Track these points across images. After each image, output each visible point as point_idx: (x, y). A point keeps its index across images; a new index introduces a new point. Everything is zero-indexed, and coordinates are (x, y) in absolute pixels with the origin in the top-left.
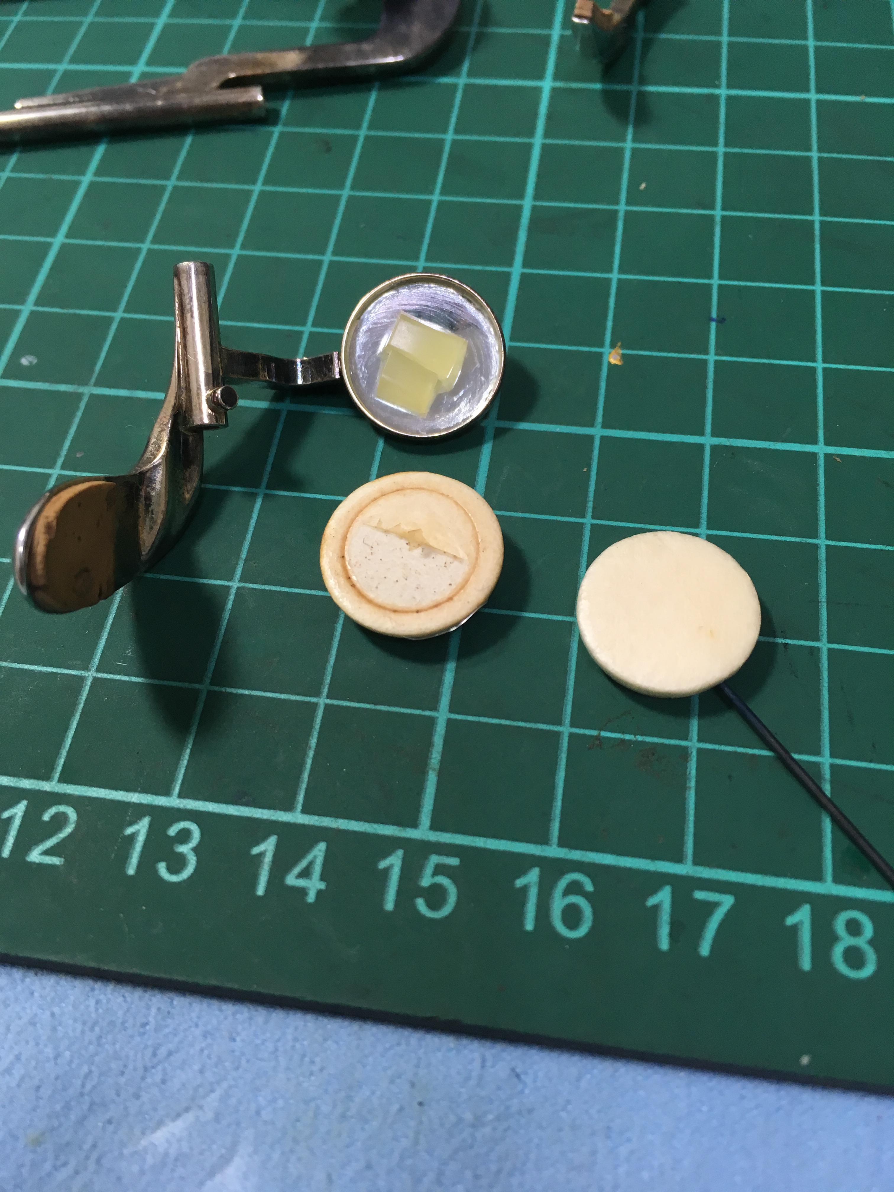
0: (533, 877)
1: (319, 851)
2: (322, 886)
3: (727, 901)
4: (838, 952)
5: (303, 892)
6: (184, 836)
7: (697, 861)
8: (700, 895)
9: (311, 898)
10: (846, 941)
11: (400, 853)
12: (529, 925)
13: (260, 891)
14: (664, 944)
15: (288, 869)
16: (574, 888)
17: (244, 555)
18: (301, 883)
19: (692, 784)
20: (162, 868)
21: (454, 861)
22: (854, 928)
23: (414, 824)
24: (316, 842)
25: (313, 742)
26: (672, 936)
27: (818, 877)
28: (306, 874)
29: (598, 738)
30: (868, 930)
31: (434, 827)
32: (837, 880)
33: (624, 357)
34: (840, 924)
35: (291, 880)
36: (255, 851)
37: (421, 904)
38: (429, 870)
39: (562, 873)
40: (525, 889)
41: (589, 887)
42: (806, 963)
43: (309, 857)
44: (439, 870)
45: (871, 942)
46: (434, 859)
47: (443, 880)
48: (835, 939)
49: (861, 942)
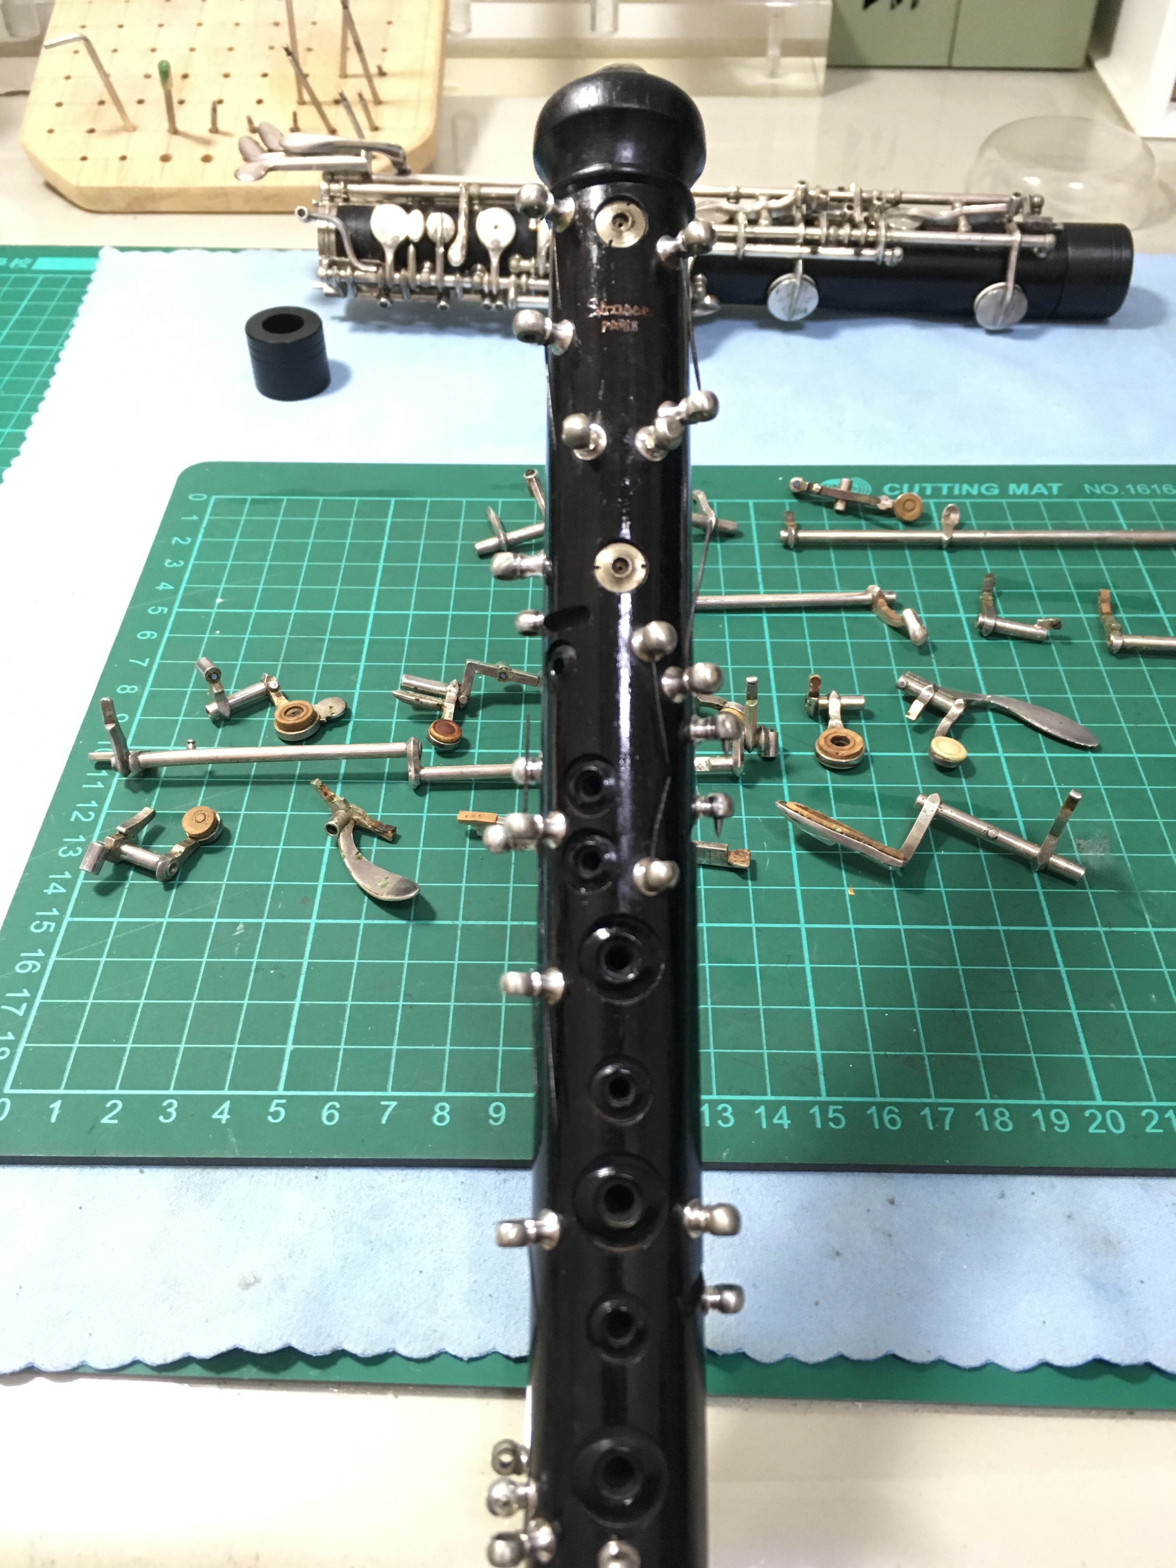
0: (873, 1109)
1: (783, 1110)
2: (789, 1122)
3: (952, 1110)
4: (997, 1124)
5: (782, 1125)
6: (725, 1110)
7: (937, 1097)
8: (940, 1109)
9: (786, 1127)
10: (999, 1119)
11: (817, 1107)
12: (877, 1127)
13: (764, 1126)
14: (931, 1128)
15: (774, 1117)
16: (890, 1112)
17: (709, 994)
18: (780, 1122)
19: (928, 1068)
20: (720, 1122)
21: (840, 1107)
22: (1002, 1114)
23: (820, 1095)
24: (781, 1107)
25: (767, 1068)
26: (934, 1124)
27: (985, 1098)
28: (781, 1118)
29: (885, 1055)
30: (1007, 1114)
31: (828, 1095)
32: (992, 1098)
33: (855, 891)
34: (996, 1113)
35: (775, 1121)
36: (757, 1112)
37: (831, 1124)
38: (831, 1111)
39: (885, 1107)
40: (871, 1115)
41: (897, 1111)
42: (986, 1128)
43: (780, 1112)
44: (835, 1111)
45: (1009, 1118)
46: (832, 1108)
47: (837, 1114)
48: (995, 1119)
49: (1006, 1118)
